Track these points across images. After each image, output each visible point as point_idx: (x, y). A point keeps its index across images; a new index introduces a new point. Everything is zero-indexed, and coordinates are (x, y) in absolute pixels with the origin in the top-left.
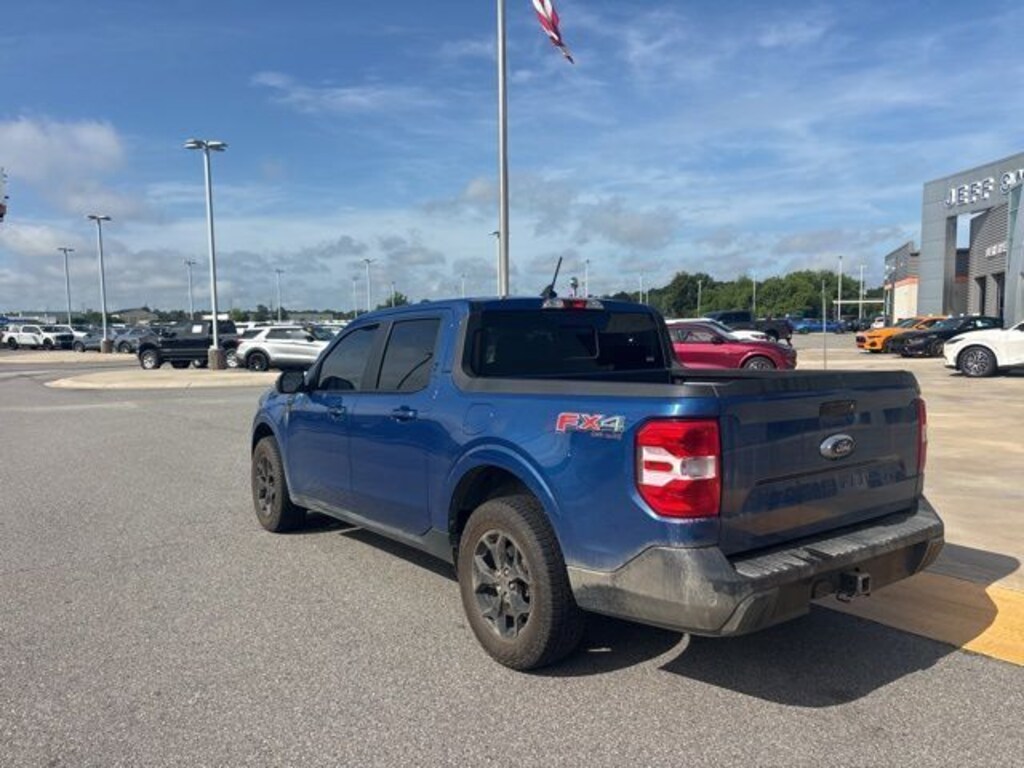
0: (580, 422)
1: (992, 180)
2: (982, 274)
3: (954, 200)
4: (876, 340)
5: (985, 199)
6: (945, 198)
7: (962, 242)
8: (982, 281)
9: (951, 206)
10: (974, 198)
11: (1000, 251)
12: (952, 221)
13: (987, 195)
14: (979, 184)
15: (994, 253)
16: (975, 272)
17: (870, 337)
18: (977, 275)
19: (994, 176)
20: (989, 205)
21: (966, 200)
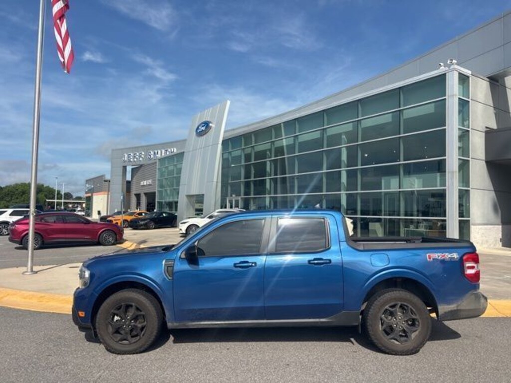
0: (438, 256)
1: (143, 153)
2: (138, 192)
3: (126, 159)
4: (117, 221)
5: (140, 161)
6: (122, 157)
7: (129, 178)
8: (138, 196)
9: (125, 161)
10: (135, 160)
11: (148, 183)
12: (125, 168)
13: (141, 159)
14: (138, 154)
15: (145, 184)
16: (134, 191)
17: (115, 220)
18: (135, 193)
19: (144, 152)
20: (141, 163)
21: (132, 160)
